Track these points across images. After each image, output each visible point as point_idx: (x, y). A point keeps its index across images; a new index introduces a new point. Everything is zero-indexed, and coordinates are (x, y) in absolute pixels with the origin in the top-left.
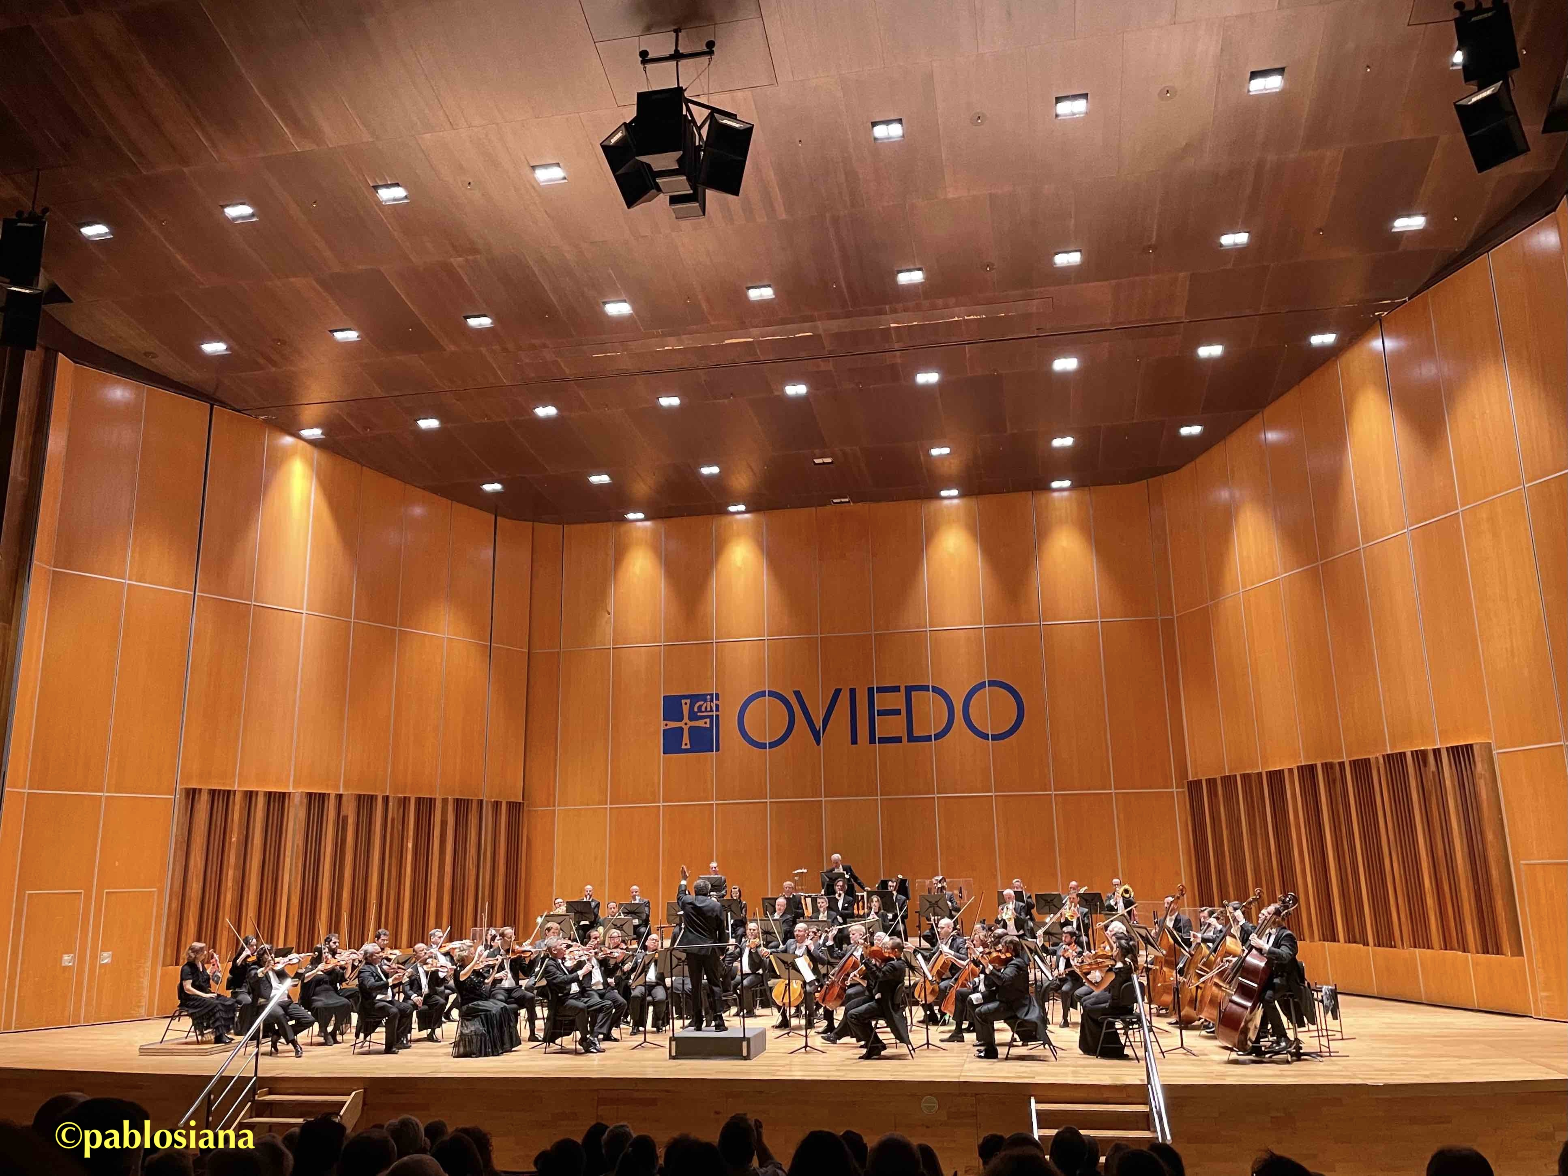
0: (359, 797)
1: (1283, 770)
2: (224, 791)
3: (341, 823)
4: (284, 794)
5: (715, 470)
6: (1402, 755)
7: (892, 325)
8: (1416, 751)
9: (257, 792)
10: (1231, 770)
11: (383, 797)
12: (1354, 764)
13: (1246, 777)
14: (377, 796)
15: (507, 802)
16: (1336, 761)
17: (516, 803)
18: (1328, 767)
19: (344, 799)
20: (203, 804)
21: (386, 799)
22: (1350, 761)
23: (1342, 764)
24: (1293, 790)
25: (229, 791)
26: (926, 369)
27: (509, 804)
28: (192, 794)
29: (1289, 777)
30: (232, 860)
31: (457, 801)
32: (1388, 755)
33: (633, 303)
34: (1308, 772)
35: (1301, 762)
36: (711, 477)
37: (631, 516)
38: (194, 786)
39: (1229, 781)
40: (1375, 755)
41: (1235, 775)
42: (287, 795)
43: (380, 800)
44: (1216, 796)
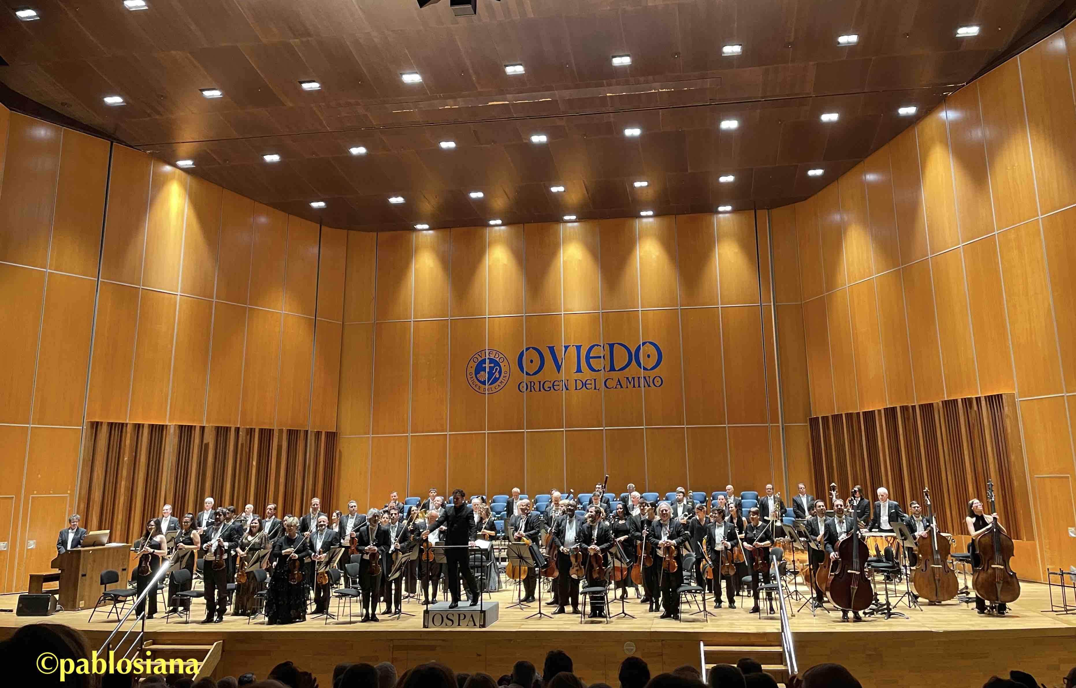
0: (218, 428)
1: (874, 411)
2: (119, 423)
3: (204, 448)
4: (163, 426)
5: (480, 195)
6: (955, 401)
7: (608, 95)
8: (965, 399)
9: (143, 425)
10: (838, 411)
11: (236, 428)
12: (921, 406)
13: (849, 416)
14: (230, 427)
15: (325, 432)
16: (910, 405)
17: (332, 432)
18: (904, 409)
19: (206, 429)
20: (104, 432)
21: (237, 430)
22: (919, 405)
23: (914, 407)
24: (881, 426)
25: (123, 424)
26: (632, 126)
28: (95, 426)
29: (879, 415)
30: (125, 473)
31: (290, 432)
32: (945, 401)
33: (421, 74)
34: (891, 412)
35: (887, 405)
36: (478, 200)
37: (419, 227)
38: (97, 420)
39: (837, 418)
40: (937, 401)
41: (842, 414)
42: (165, 427)
43: (233, 430)
44: (828, 428)
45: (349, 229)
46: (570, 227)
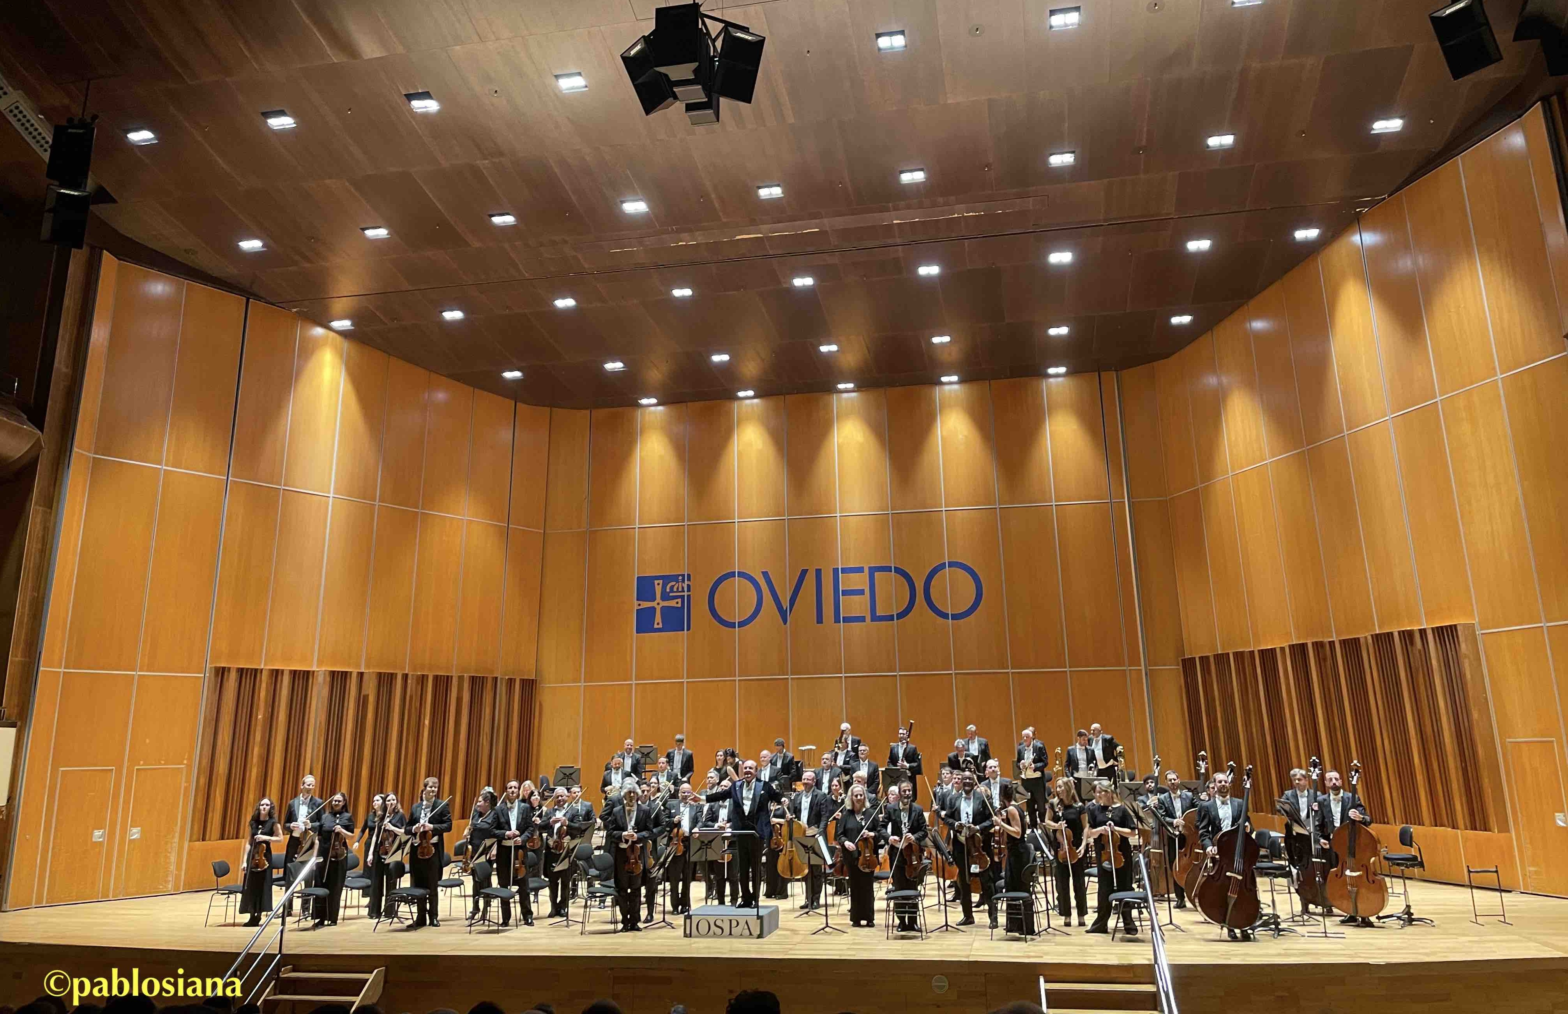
0: (380, 676)
1: (1275, 649)
2: (252, 670)
3: (362, 702)
4: (308, 672)
5: (725, 358)
6: (1390, 635)
7: (895, 222)
8: (1403, 631)
9: (283, 671)
10: (1223, 649)
11: (403, 675)
12: (1344, 643)
13: (1239, 656)
14: (396, 674)
15: (521, 679)
16: (1327, 640)
17: (530, 680)
18: (1318, 646)
19: (365, 677)
20: (232, 681)
21: (405, 677)
22: (1340, 641)
24: (1286, 668)
25: (256, 670)
26: (927, 262)
27: (523, 681)
28: (221, 673)
29: (1281, 655)
30: (259, 735)
31: (473, 679)
32: (1377, 635)
33: (648, 201)
34: (1299, 651)
35: (1292, 641)
36: (722, 364)
37: (644, 401)
38: (223, 665)
39: (1222, 659)
40: (1364, 635)
41: (1228, 654)
42: (311, 673)
43: (399, 678)
44: (1209, 673)
45: (551, 406)
46: (847, 399)
